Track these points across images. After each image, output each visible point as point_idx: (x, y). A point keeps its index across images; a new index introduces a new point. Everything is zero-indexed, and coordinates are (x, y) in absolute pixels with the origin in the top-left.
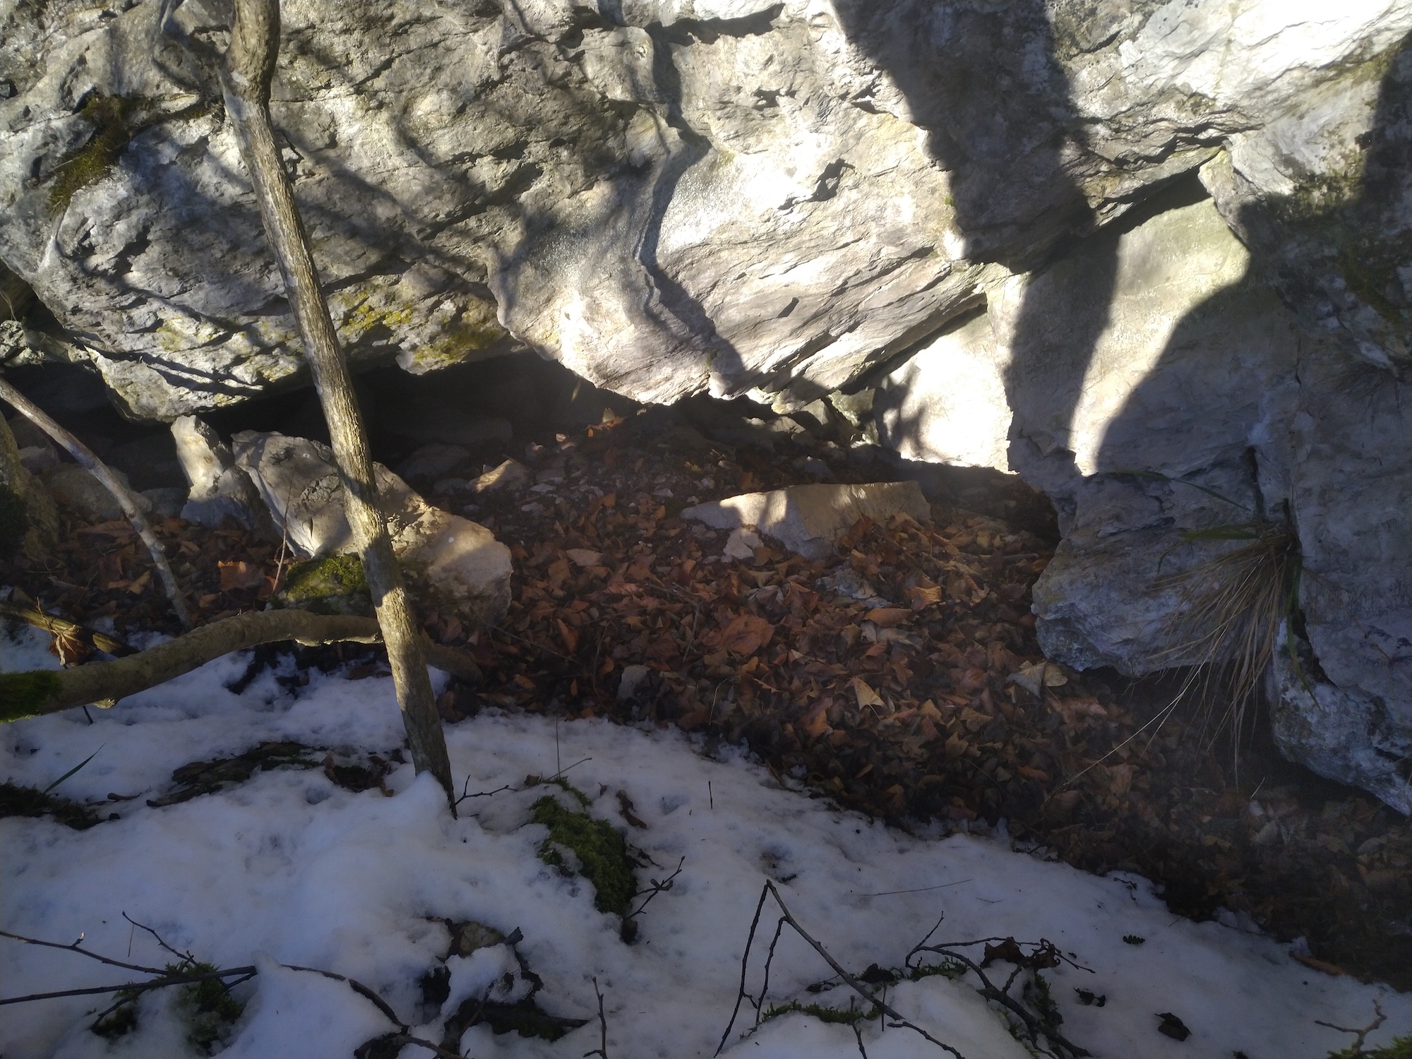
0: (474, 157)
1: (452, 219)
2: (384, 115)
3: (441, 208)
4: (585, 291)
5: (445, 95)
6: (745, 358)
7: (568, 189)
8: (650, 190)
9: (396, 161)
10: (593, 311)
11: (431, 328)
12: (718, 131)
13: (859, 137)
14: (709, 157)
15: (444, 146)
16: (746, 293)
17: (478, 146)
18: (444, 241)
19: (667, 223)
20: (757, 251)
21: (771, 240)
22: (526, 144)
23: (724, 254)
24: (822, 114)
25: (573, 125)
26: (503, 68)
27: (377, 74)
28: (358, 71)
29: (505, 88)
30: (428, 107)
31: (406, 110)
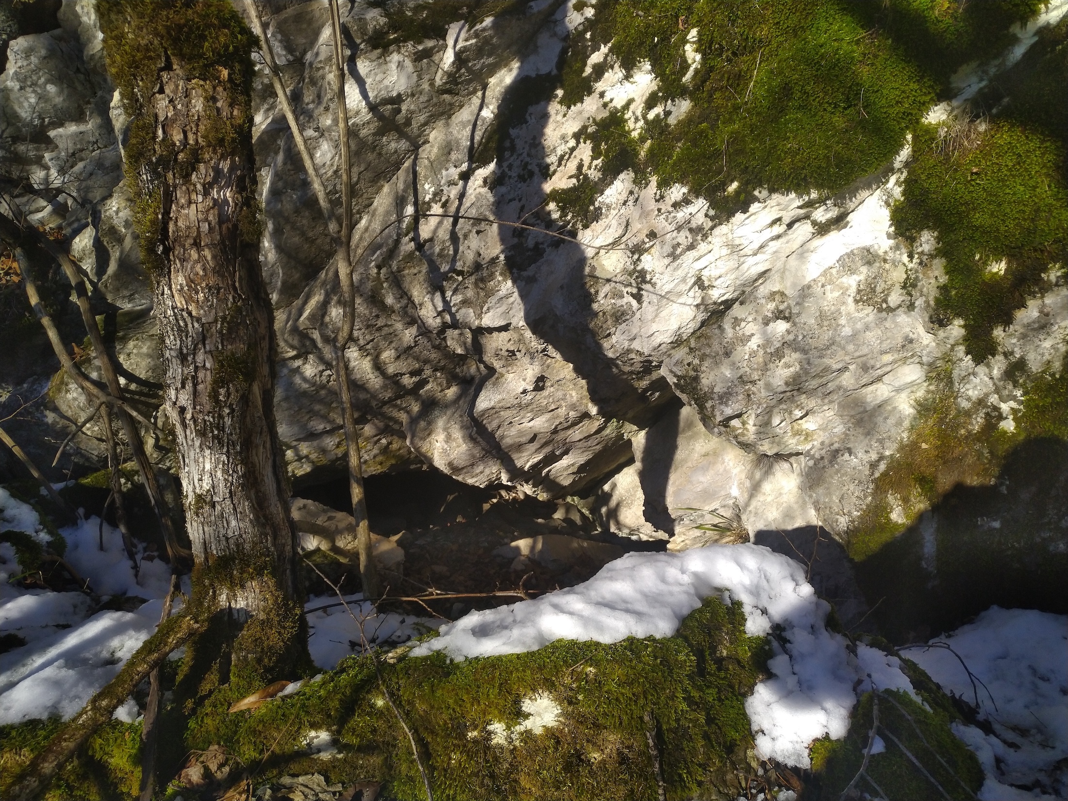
0: (402, 375)
1: (391, 400)
2: (369, 358)
3: (388, 395)
4: (446, 429)
5: (393, 351)
6: (516, 462)
7: (440, 389)
8: (473, 388)
9: (371, 376)
10: (449, 438)
11: (375, 451)
12: (497, 365)
13: (548, 366)
14: (496, 376)
15: (391, 370)
16: (513, 431)
17: (404, 370)
18: (387, 409)
19: (479, 400)
20: (515, 412)
21: (520, 407)
22: (423, 370)
23: (502, 413)
24: (532, 358)
25: (442, 363)
26: (416, 342)
27: (368, 344)
28: (362, 342)
29: (416, 349)
30: (387, 355)
31: (378, 356)
